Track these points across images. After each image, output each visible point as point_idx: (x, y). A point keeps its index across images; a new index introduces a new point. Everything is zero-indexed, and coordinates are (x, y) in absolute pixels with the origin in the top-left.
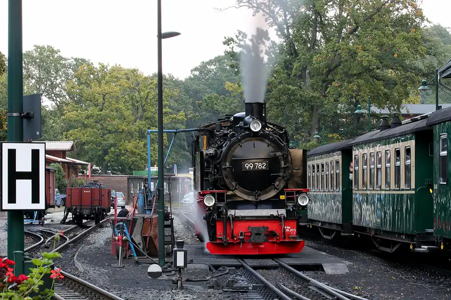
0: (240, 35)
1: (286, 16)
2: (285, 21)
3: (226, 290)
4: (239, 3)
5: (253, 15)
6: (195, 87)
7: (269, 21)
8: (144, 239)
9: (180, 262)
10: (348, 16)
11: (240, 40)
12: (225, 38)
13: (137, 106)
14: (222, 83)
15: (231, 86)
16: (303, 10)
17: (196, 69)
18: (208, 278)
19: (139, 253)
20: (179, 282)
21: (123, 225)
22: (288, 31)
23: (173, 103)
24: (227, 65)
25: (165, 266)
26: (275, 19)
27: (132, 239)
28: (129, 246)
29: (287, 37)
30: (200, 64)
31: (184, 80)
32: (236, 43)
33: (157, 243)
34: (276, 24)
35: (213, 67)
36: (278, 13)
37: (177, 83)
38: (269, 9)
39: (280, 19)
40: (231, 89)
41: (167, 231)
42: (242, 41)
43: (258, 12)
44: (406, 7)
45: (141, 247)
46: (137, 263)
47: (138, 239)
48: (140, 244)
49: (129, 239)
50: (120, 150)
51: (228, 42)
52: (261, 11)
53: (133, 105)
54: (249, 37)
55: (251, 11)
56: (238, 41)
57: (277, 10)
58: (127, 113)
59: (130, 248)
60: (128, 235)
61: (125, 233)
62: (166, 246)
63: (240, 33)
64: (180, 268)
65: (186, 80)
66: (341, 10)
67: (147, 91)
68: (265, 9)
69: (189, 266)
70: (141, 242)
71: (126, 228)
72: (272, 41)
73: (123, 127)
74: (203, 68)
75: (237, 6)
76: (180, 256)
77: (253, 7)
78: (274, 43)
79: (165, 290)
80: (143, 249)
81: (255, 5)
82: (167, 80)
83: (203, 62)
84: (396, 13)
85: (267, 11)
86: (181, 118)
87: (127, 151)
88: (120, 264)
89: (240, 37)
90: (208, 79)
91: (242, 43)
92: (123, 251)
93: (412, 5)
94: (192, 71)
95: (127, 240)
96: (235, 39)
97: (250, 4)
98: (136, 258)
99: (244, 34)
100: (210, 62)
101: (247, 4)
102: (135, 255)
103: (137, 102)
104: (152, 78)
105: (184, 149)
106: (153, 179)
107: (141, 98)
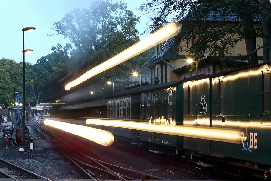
0: (59, 46)
1: (79, 38)
2: (79, 41)
3: (50, 159)
4: (58, 32)
5: (65, 38)
6: (39, 68)
7: (71, 41)
8: (17, 137)
9: (32, 148)
10: (106, 39)
11: (58, 48)
12: (52, 47)
13: (13, 77)
14: (51, 67)
15: (55, 69)
16: (86, 36)
17: (39, 60)
18: (43, 154)
19: (14, 143)
20: (31, 156)
21: (8, 132)
22: (80, 45)
23: (29, 76)
24: (53, 59)
25: (26, 149)
26: (74, 40)
27: (12, 138)
28: (11, 140)
29: (79, 47)
30: (41, 58)
31: (34, 65)
32: (57, 49)
33: (22, 139)
34: (75, 42)
35: (47, 59)
36: (75, 37)
37: (31, 66)
38: (72, 36)
39: (76, 40)
40: (55, 70)
41: (27, 135)
42: (60, 48)
43: (67, 36)
44: (132, 35)
45: (15, 141)
46: (14, 148)
47: (14, 137)
48: (15, 140)
49: (11, 138)
50: (5, 97)
51: (53, 49)
52: (68, 36)
53: (11, 76)
54: (63, 47)
55: (64, 36)
56: (58, 49)
57: (75, 35)
58: (9, 80)
59: (11, 141)
60: (10, 136)
61: (9, 135)
62: (26, 141)
63: (59, 45)
64: (32, 150)
65: (35, 65)
66: (103, 36)
67: (17, 70)
68: (70, 35)
69: (35, 149)
70: (15, 139)
71: (9, 133)
72: (73, 49)
73: (6, 86)
74: (42, 60)
75: (57, 34)
76: (32, 145)
77: (64, 34)
78: (74, 49)
79: (26, 159)
80: (16, 142)
81: (65, 33)
82: (26, 65)
83: (42, 57)
84: (127, 38)
85: (71, 36)
86: (32, 82)
87: (8, 97)
88: (7, 148)
89: (59, 47)
90: (44, 65)
91: (60, 49)
92: (8, 143)
93: (134, 34)
94: (37, 61)
95: (10, 138)
96: (57, 47)
97: (63, 33)
98: (14, 146)
99: (61, 45)
100: (46, 57)
101: (62, 33)
102: (13, 144)
103: (13, 75)
104: (20, 64)
105: (34, 96)
106: (20, 110)
107: (15, 73)
